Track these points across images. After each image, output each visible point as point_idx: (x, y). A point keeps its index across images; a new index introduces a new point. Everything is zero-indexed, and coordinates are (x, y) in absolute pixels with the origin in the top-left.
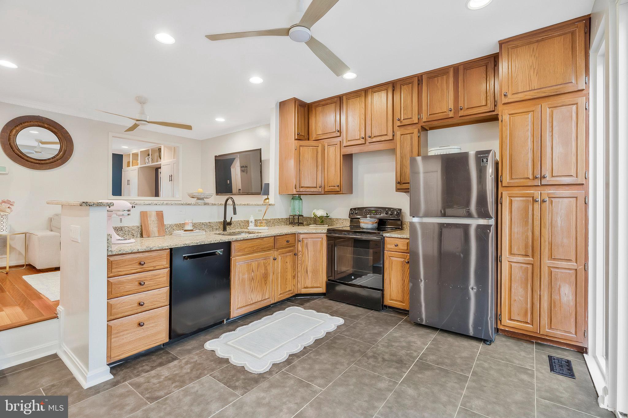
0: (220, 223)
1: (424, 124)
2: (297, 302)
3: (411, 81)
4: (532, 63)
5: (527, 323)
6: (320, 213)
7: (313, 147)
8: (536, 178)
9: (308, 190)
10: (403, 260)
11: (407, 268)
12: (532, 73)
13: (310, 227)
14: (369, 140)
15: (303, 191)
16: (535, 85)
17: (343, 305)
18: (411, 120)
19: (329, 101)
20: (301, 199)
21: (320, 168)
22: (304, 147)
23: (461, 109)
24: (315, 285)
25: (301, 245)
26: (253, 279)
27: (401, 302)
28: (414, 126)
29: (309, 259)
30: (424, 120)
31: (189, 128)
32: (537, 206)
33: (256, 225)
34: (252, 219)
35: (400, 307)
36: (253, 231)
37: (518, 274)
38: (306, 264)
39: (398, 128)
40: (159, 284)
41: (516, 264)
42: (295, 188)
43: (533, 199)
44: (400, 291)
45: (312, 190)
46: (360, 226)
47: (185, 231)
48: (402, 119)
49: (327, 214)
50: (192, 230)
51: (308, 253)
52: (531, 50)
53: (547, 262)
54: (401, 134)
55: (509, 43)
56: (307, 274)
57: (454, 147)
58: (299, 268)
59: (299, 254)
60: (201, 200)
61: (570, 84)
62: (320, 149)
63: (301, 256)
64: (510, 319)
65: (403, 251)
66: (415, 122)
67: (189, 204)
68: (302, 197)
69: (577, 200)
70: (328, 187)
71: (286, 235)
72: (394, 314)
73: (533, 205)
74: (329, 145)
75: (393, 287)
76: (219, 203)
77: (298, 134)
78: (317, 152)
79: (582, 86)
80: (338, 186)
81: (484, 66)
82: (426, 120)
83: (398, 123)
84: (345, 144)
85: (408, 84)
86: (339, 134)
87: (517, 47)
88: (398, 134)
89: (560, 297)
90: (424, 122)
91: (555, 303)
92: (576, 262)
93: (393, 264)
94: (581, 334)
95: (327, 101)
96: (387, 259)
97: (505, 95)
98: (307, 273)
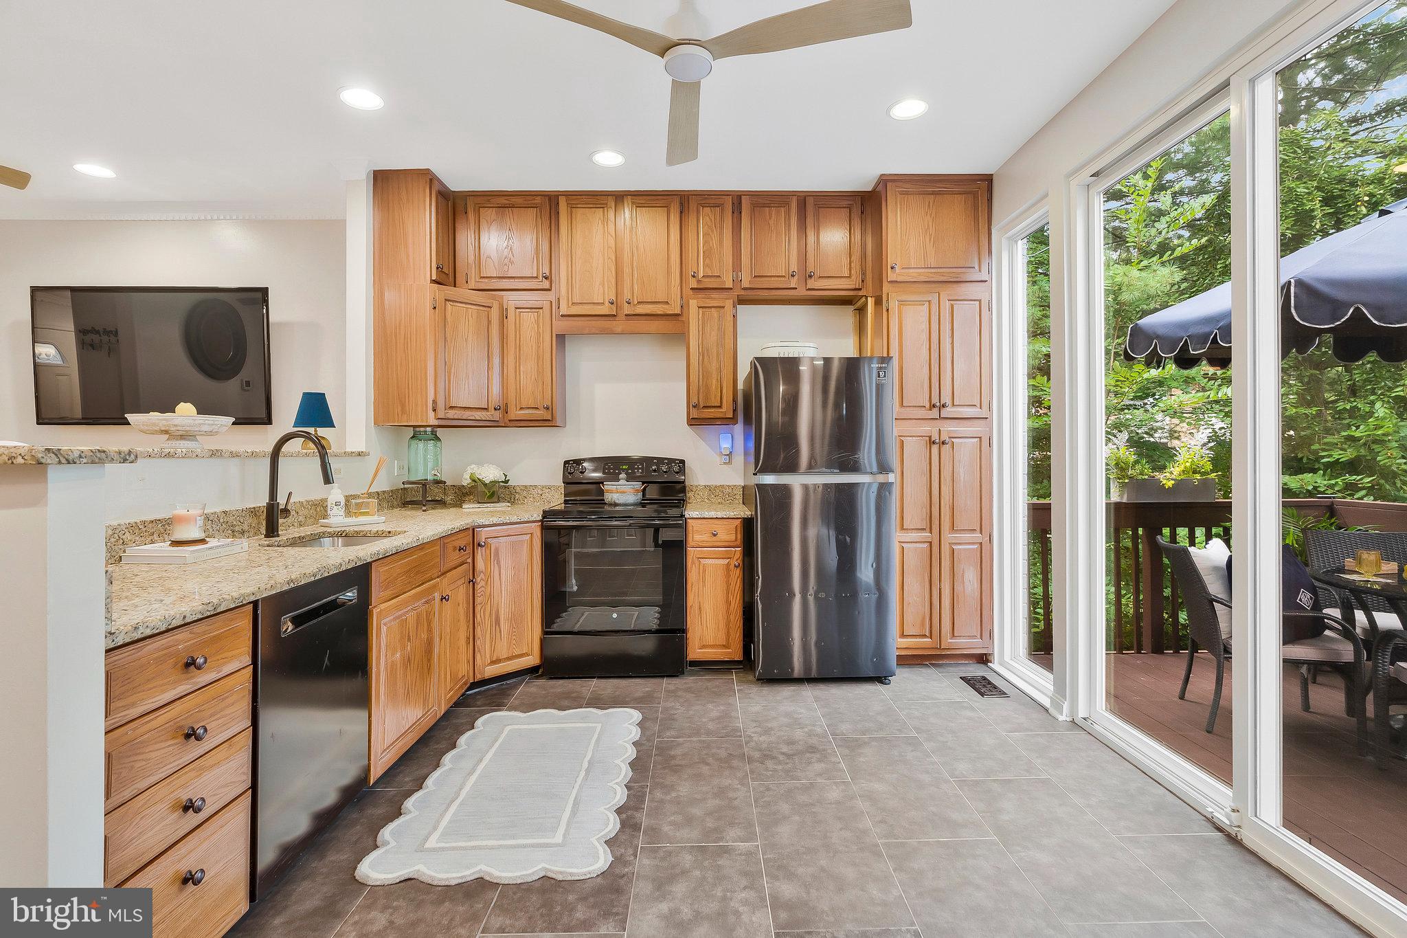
0: (253, 512)
1: (743, 293)
2: (479, 703)
3: (718, 201)
4: (928, 226)
5: (925, 636)
6: (490, 474)
7: (478, 308)
8: (934, 406)
9: (467, 414)
10: (726, 561)
11: (736, 577)
12: (928, 240)
13: (464, 510)
14: (627, 310)
15: (456, 417)
16: (932, 261)
17: (594, 682)
18: (718, 280)
19: (519, 200)
20: (438, 439)
21: (496, 361)
22: (455, 304)
23: (810, 276)
24: (517, 652)
25: (482, 555)
26: (409, 660)
27: (724, 646)
28: (725, 294)
29: (503, 589)
30: (745, 284)
32: (935, 448)
33: (348, 513)
34: (338, 495)
35: (722, 658)
36: (356, 529)
37: (912, 562)
38: (496, 602)
39: (691, 292)
41: (909, 545)
42: (434, 410)
43: (930, 440)
44: (722, 625)
45: (478, 415)
46: (604, 500)
47: (176, 543)
48: (701, 274)
49: (506, 476)
50: (202, 541)
51: (500, 575)
52: (927, 204)
53: (948, 537)
54: (699, 306)
55: (897, 184)
56: (497, 627)
57: (807, 344)
58: (478, 616)
59: (478, 579)
60: (189, 440)
61: (971, 269)
62: (495, 313)
63: (482, 583)
64: (903, 635)
65: (727, 544)
66: (726, 287)
68: (440, 432)
69: (981, 441)
70: (518, 408)
72: (709, 674)
73: (930, 447)
74: (519, 308)
75: (708, 620)
76: (249, 451)
77: (437, 268)
78: (489, 322)
79: (984, 277)
80: (548, 409)
81: (845, 208)
82: (747, 286)
83: (693, 283)
84: (563, 310)
85: (713, 207)
86: (546, 284)
87: (907, 193)
88: (693, 304)
89: (964, 587)
90: (745, 289)
91: (958, 596)
92: (981, 533)
93: (707, 572)
94: (986, 635)
95: (514, 200)
96: (693, 563)
97: (892, 268)
98: (499, 626)
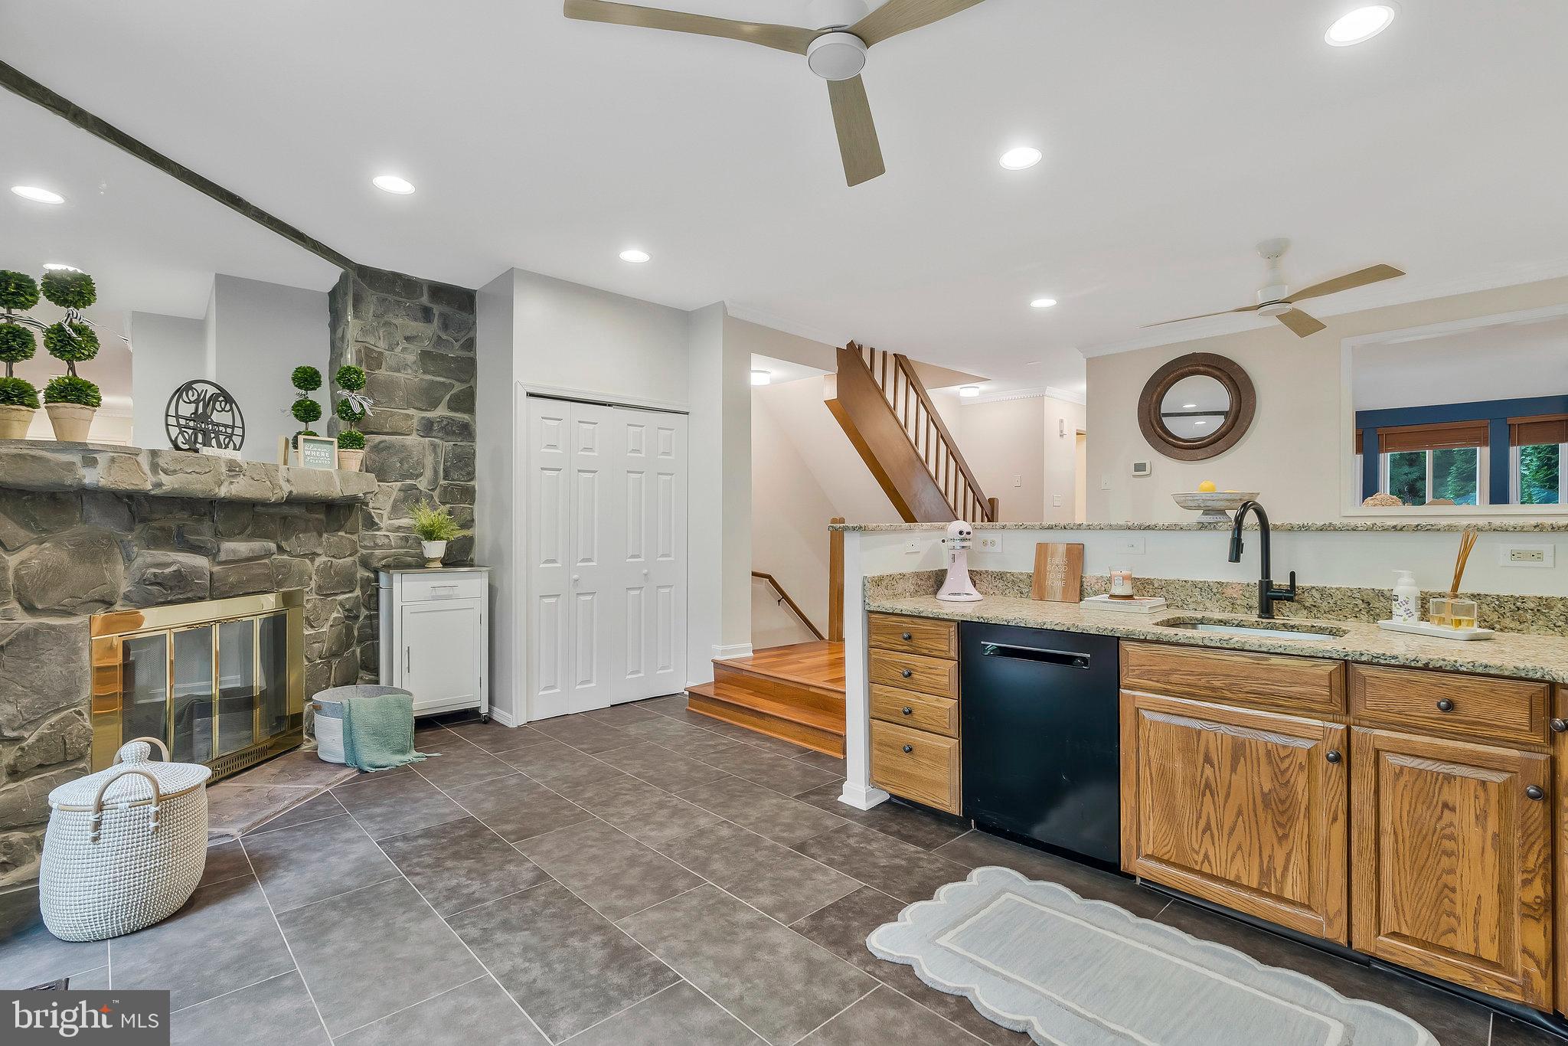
0: (1247, 588)
31: (1383, 272)
34: (1406, 588)
40: (936, 686)
47: (1112, 596)
50: (1130, 597)
67: (1148, 528)
71: (1426, 668)
